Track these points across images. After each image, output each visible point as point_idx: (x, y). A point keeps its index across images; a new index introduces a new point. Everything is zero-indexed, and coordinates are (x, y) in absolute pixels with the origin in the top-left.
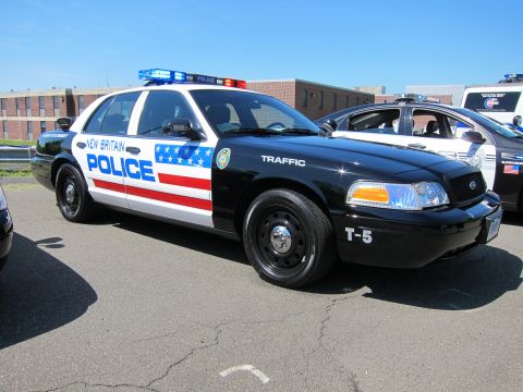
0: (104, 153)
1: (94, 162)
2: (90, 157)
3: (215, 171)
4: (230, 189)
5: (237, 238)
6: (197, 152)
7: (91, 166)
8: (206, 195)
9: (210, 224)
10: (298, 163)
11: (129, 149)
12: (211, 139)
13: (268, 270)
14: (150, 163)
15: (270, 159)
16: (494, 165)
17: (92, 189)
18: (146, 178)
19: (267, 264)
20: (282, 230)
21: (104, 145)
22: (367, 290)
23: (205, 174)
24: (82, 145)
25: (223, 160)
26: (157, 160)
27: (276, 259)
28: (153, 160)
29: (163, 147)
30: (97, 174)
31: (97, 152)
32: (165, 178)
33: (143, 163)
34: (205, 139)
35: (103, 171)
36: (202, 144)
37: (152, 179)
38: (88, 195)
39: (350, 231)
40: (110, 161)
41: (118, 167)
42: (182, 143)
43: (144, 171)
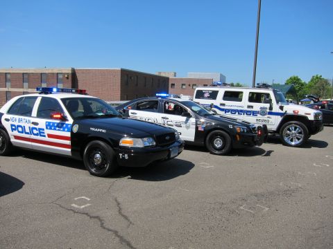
0: (20, 124)
1: (14, 128)
2: (12, 125)
3: (72, 133)
4: (78, 140)
5: (81, 160)
6: (65, 126)
7: (13, 130)
8: (68, 142)
9: (70, 154)
10: (104, 131)
11: (33, 123)
12: (70, 121)
13: (93, 170)
14: (43, 130)
15: (93, 129)
16: (194, 126)
17: (13, 140)
18: (41, 135)
19: (92, 168)
20: (98, 155)
21: (20, 120)
22: (130, 177)
23: (68, 134)
24: (7, 120)
25: (75, 129)
26: (47, 128)
27: (96, 166)
28: (45, 128)
29: (49, 123)
30: (16, 133)
31: (16, 123)
32: (50, 136)
33: (40, 129)
34: (67, 120)
35: (19, 132)
36: (67, 122)
37: (44, 136)
38: (10, 143)
39: (121, 155)
40: (24, 128)
41: (27, 130)
42: (58, 121)
43: (40, 133)
